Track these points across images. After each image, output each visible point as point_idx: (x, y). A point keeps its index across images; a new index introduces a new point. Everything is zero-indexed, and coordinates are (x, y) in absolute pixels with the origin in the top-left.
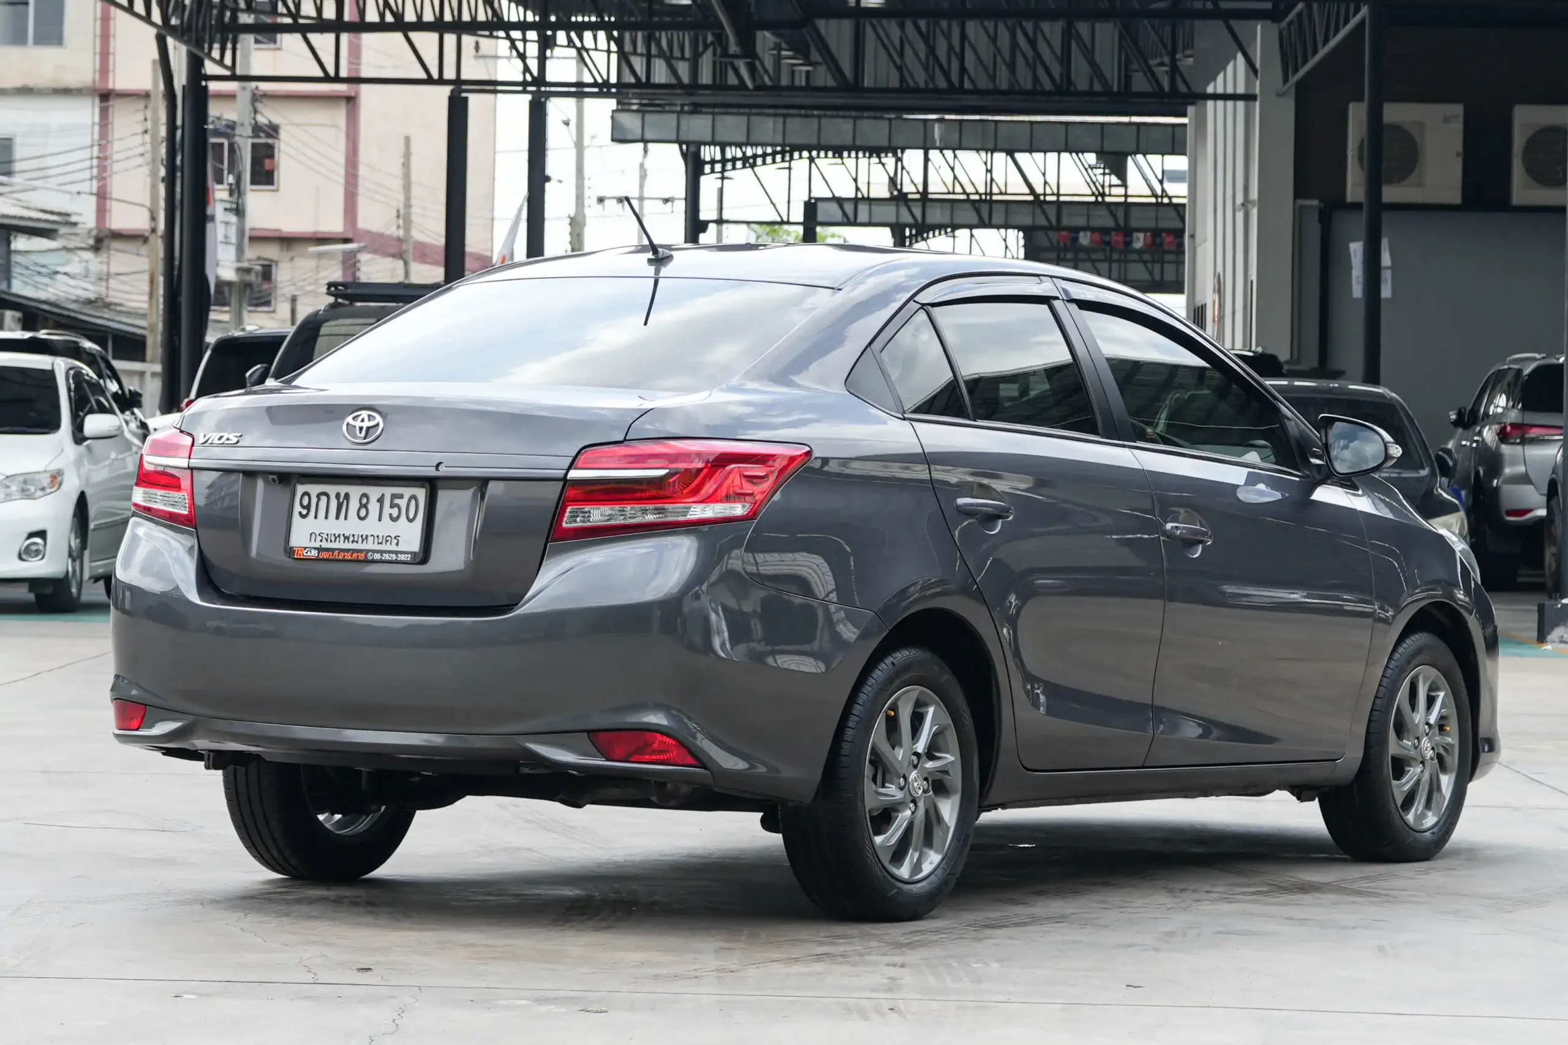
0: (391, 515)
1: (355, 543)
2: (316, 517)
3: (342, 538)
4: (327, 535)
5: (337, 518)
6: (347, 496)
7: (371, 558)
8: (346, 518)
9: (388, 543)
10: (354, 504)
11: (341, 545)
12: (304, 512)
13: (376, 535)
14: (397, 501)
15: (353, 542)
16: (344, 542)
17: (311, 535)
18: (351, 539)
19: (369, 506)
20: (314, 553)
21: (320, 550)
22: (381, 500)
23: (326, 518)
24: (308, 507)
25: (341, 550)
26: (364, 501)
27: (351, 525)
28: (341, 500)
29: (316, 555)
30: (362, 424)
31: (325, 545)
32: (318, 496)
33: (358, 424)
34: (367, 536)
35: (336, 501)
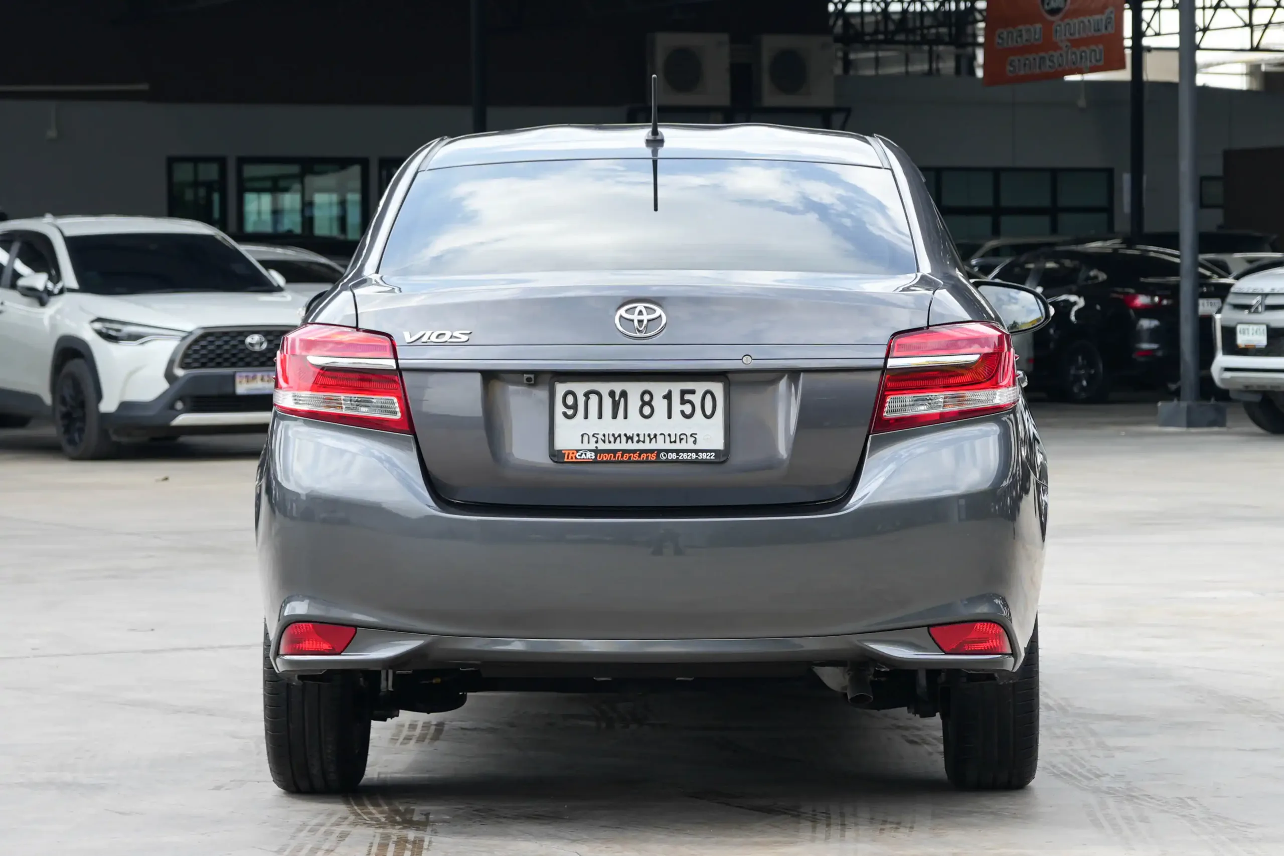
0: (682, 412)
1: (641, 443)
2: (586, 417)
3: (624, 439)
4: (604, 435)
5: (615, 416)
6: (624, 394)
7: (664, 458)
8: (626, 417)
9: (684, 442)
10: (634, 402)
11: (623, 445)
12: (570, 412)
13: (666, 434)
14: (687, 397)
15: (638, 441)
16: (627, 442)
17: (582, 436)
18: (636, 439)
19: (653, 403)
20: (590, 456)
21: (596, 451)
22: (668, 397)
23: (600, 417)
24: (575, 407)
25: (624, 451)
26: (647, 398)
27: (634, 424)
28: (617, 398)
29: (594, 457)
30: (641, 318)
31: (601, 446)
32: (587, 395)
33: (636, 317)
34: (655, 436)
35: (610, 400)
